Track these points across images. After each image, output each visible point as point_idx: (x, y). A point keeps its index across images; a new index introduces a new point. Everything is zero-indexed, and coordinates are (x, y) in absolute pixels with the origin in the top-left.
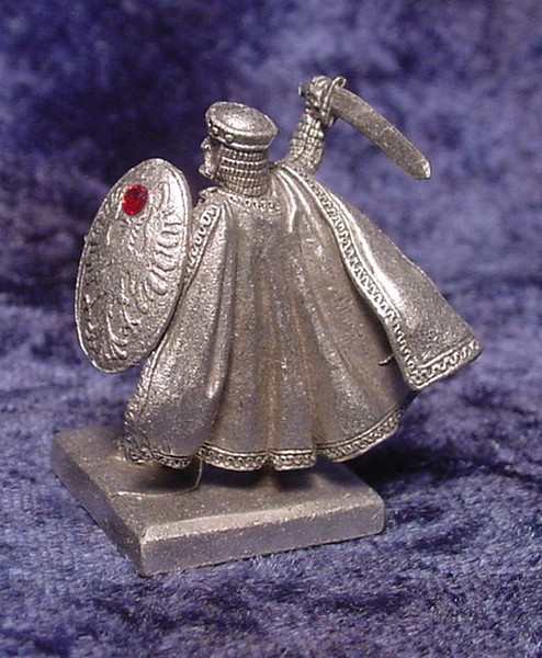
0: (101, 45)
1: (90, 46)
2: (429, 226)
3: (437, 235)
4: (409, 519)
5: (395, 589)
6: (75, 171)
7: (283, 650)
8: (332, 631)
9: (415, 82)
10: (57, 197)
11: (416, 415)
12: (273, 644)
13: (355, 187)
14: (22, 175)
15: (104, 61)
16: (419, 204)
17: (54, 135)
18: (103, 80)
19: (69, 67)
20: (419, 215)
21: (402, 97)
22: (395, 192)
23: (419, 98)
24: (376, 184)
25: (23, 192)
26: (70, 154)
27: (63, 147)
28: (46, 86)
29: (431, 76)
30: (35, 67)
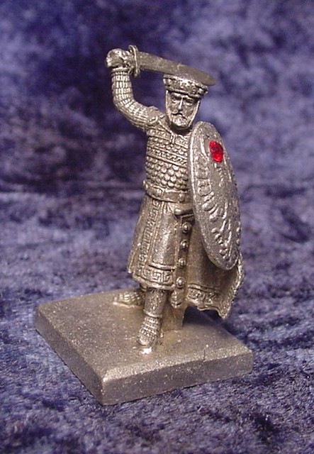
0: (83, 28)
1: (76, 29)
2: (292, 145)
3: (297, 150)
4: (280, 324)
5: (270, 372)
6: (67, 108)
7: (198, 408)
8: (229, 397)
9: (283, 54)
10: (55, 124)
11: (284, 264)
12: (192, 404)
13: (245, 120)
14: (32, 110)
15: (85, 38)
16: (286, 131)
17: (53, 85)
18: (85, 51)
19: (62, 42)
20: (286, 139)
21: (275, 63)
22: (270, 123)
23: (287, 64)
24: (258, 118)
25: (33, 121)
26: (63, 97)
27: (59, 93)
28: (47, 54)
29: (295, 49)
30: (41, 41)
